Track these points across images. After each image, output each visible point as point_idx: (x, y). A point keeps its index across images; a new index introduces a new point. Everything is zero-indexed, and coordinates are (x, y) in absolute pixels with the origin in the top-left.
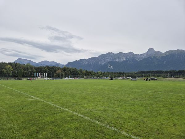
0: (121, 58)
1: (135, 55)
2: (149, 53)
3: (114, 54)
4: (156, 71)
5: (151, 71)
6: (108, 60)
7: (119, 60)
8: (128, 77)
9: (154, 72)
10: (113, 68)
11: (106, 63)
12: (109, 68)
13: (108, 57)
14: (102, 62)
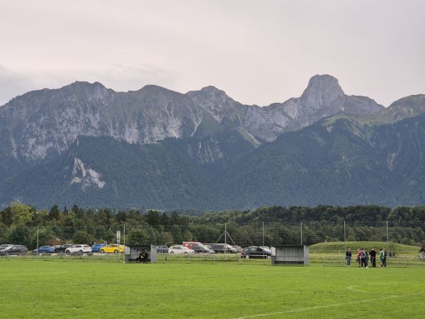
0: (152, 124)
1: (238, 105)
2: (311, 100)
3: (111, 91)
4: (352, 210)
5: (323, 209)
6: (74, 129)
7: (142, 136)
8: (203, 241)
9: (339, 212)
10: (101, 185)
11: (61, 150)
12: (77, 180)
13: (70, 113)
14: (32, 141)
